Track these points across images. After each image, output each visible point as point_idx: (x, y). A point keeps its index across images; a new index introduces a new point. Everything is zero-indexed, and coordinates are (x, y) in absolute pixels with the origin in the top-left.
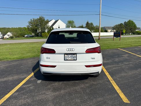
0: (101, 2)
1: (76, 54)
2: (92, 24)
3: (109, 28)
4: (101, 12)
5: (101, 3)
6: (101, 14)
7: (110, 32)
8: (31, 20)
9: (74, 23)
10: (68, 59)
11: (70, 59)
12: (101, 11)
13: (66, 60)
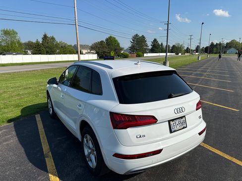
0: (75, 3)
1: (184, 116)
2: (53, 38)
3: (83, 47)
4: (77, 20)
5: (76, 5)
6: (77, 23)
7: (86, 53)
9: (18, 35)
10: (176, 129)
11: (178, 127)
12: (77, 18)
13: (174, 131)
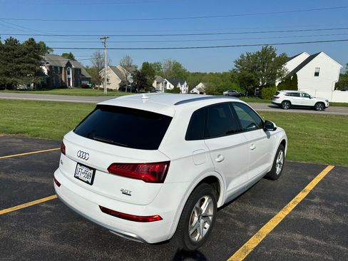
1: (95, 170)
8: (242, 56)
10: (79, 175)
11: (82, 177)
13: (77, 177)
